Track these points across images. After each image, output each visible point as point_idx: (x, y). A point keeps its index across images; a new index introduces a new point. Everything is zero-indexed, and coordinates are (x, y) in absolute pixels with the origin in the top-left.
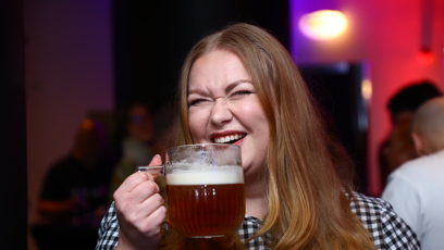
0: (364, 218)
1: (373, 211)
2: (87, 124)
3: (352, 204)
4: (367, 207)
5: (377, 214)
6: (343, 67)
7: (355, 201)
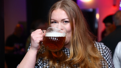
0: (98, 48)
1: (100, 46)
2: (18, 25)
3: (95, 44)
4: (99, 45)
5: (102, 47)
6: (91, 10)
7: (96, 43)
